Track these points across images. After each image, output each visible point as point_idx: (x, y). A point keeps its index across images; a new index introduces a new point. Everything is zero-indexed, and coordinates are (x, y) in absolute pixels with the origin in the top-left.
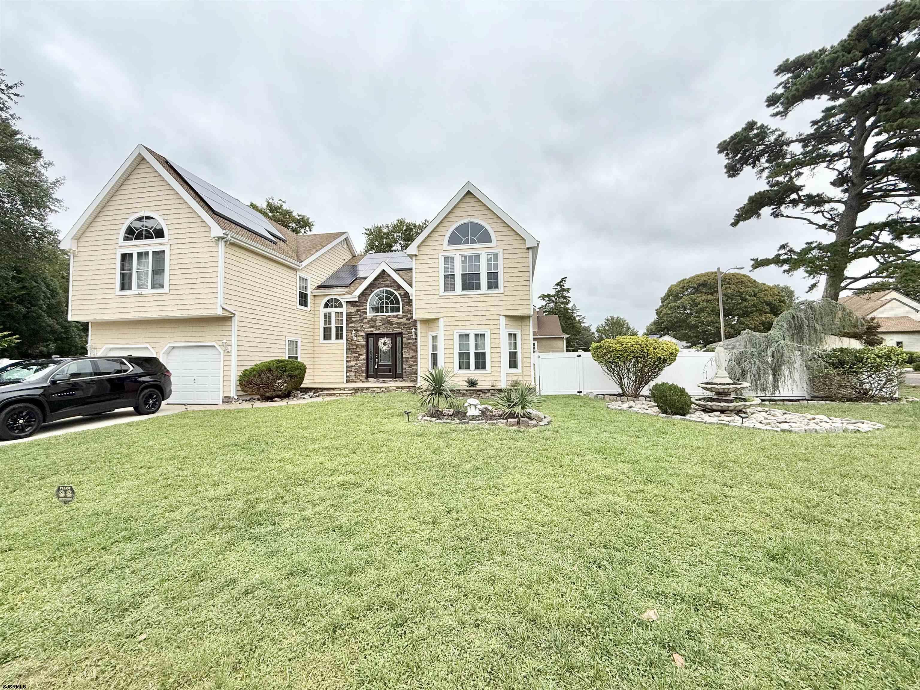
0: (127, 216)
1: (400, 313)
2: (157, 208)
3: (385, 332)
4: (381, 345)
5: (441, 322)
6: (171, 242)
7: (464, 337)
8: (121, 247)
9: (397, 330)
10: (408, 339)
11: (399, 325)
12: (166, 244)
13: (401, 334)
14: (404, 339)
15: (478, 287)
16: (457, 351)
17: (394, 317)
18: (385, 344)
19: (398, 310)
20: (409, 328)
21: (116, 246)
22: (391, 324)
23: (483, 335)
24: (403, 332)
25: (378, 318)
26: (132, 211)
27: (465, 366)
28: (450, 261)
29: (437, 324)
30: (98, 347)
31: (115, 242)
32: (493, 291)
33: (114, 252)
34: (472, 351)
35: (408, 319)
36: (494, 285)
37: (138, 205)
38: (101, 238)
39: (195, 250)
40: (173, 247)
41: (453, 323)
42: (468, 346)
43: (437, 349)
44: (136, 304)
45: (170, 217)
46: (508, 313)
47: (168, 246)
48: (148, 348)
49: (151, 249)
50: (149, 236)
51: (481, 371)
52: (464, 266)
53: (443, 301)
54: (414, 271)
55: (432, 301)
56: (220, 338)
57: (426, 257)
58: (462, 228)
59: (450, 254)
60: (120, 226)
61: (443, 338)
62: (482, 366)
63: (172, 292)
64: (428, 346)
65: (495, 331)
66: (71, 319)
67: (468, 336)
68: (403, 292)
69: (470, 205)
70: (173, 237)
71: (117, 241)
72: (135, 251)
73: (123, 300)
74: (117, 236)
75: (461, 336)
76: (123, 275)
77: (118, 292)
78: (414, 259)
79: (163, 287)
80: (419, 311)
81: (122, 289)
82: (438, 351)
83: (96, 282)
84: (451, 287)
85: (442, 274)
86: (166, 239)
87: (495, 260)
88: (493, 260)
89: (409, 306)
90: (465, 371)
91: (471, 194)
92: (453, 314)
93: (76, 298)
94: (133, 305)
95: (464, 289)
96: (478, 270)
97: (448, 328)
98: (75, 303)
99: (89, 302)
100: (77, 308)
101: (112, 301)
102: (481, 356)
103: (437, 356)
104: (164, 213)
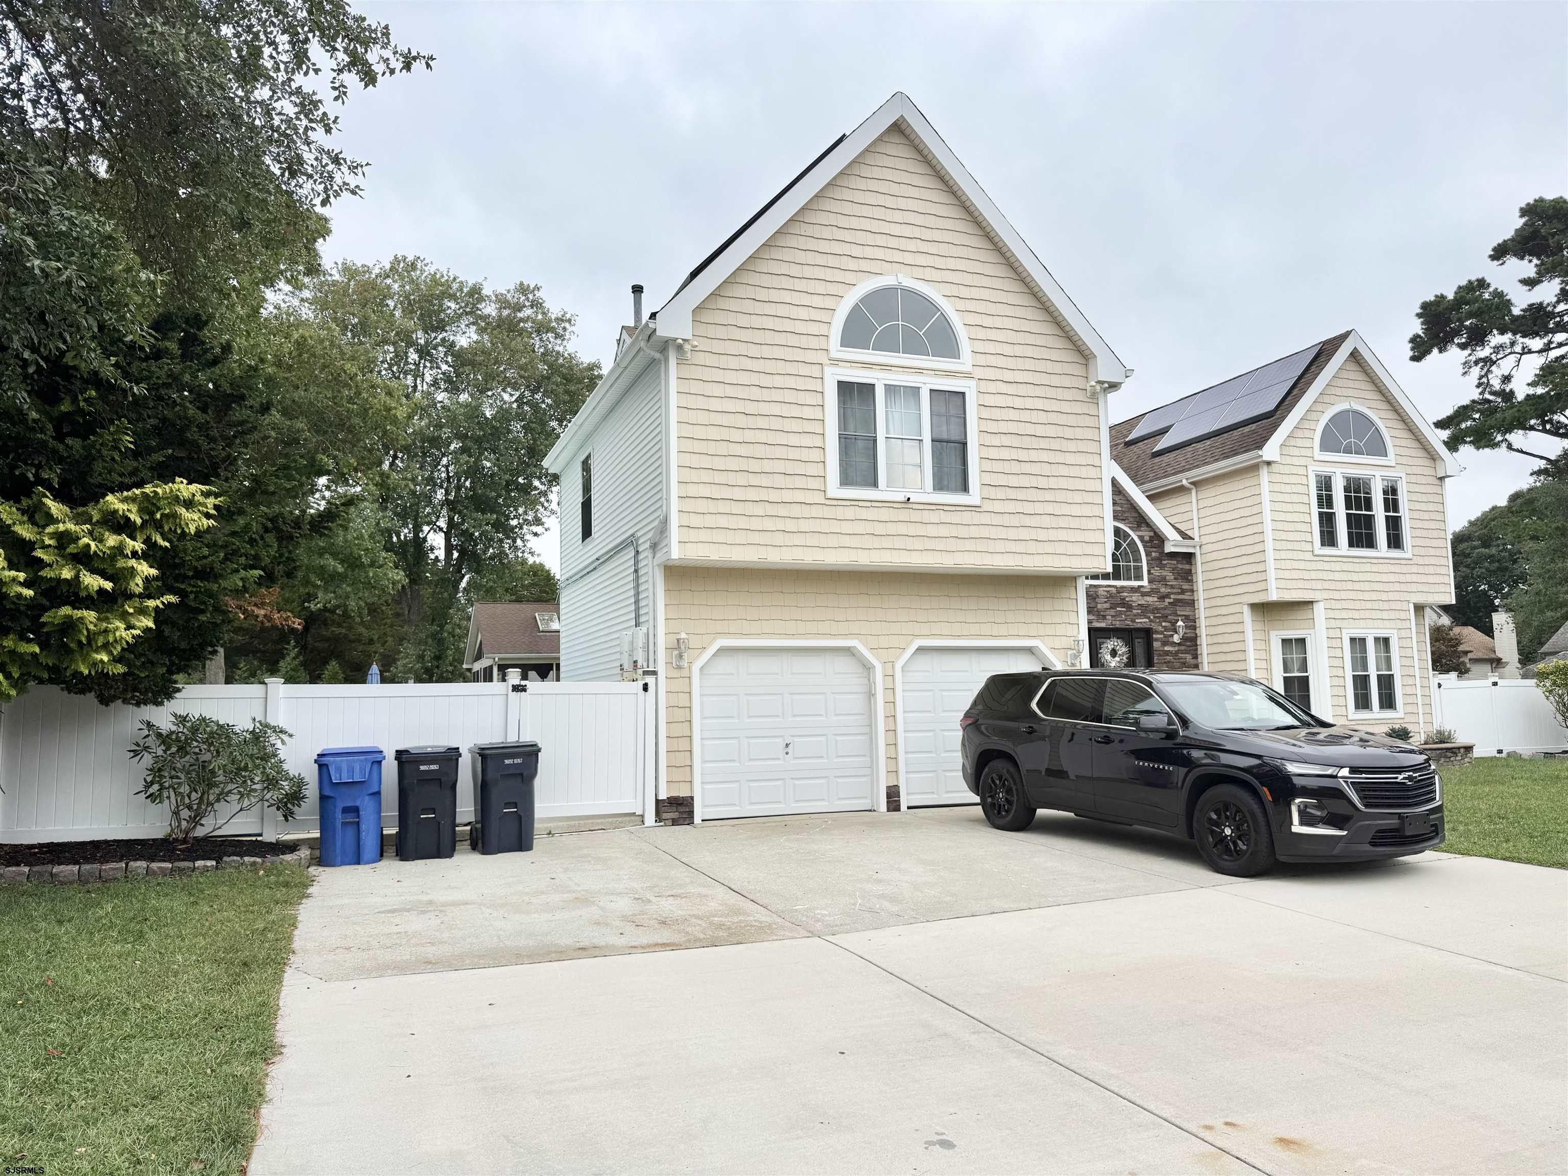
0: (849, 278)
1: (1145, 582)
2: (937, 275)
3: (1118, 624)
4: (1107, 655)
5: (1319, 610)
6: (979, 373)
7: (1358, 643)
8: (835, 362)
9: (1142, 622)
10: (1165, 643)
11: (1145, 609)
12: (968, 376)
13: (1147, 633)
14: (1156, 645)
15: (1370, 544)
16: (1349, 674)
17: (1134, 590)
18: (1114, 653)
19: (1139, 577)
20: (1165, 618)
21: (822, 357)
22: (1129, 607)
23: (1386, 640)
24: (1154, 626)
25: (1101, 591)
27: (1363, 702)
28: (1325, 484)
29: (1303, 614)
30: (694, 642)
31: (813, 343)
32: (1395, 553)
33: (815, 371)
34: (1373, 673)
35: (1162, 598)
36: (1395, 541)
37: (880, 254)
38: (769, 323)
39: (1039, 404)
40: (984, 386)
41: (1337, 614)
42: (1364, 660)
43: (1304, 666)
44: (891, 529)
45: (972, 306)
46: (1420, 599)
47: (972, 383)
48: (849, 651)
49: (927, 383)
50: (914, 347)
51: (1388, 714)
52: (1348, 499)
53: (1320, 566)
54: (1266, 497)
55: (1302, 565)
56: (1049, 630)
57: (1286, 469)
58: (1339, 420)
59: (1326, 469)
60: (828, 302)
61: (1325, 643)
62: (1388, 702)
63: (987, 506)
64: (1268, 661)
65: (1404, 634)
66: (676, 553)
67: (1363, 641)
68: (1147, 535)
69: (1352, 375)
70: (981, 360)
71: (822, 343)
72: (879, 380)
73: (850, 513)
74: (822, 329)
75: (1353, 640)
76: (846, 441)
77: (834, 488)
78: (1264, 471)
79: (965, 488)
80: (1282, 584)
81: (846, 480)
82: (1311, 673)
83: (760, 451)
84: (1328, 538)
85: (1315, 511)
86: (966, 361)
87: (1394, 491)
88: (1391, 493)
89: (1162, 567)
90: (1364, 715)
91: (1355, 355)
92: (1337, 595)
93: (692, 490)
94: (879, 529)
95: (1351, 545)
96: (1369, 507)
97: (1333, 624)
98: (690, 505)
99: (737, 508)
100: (695, 521)
101: (815, 511)
102: (1386, 683)
103: (1304, 683)
104: (955, 290)
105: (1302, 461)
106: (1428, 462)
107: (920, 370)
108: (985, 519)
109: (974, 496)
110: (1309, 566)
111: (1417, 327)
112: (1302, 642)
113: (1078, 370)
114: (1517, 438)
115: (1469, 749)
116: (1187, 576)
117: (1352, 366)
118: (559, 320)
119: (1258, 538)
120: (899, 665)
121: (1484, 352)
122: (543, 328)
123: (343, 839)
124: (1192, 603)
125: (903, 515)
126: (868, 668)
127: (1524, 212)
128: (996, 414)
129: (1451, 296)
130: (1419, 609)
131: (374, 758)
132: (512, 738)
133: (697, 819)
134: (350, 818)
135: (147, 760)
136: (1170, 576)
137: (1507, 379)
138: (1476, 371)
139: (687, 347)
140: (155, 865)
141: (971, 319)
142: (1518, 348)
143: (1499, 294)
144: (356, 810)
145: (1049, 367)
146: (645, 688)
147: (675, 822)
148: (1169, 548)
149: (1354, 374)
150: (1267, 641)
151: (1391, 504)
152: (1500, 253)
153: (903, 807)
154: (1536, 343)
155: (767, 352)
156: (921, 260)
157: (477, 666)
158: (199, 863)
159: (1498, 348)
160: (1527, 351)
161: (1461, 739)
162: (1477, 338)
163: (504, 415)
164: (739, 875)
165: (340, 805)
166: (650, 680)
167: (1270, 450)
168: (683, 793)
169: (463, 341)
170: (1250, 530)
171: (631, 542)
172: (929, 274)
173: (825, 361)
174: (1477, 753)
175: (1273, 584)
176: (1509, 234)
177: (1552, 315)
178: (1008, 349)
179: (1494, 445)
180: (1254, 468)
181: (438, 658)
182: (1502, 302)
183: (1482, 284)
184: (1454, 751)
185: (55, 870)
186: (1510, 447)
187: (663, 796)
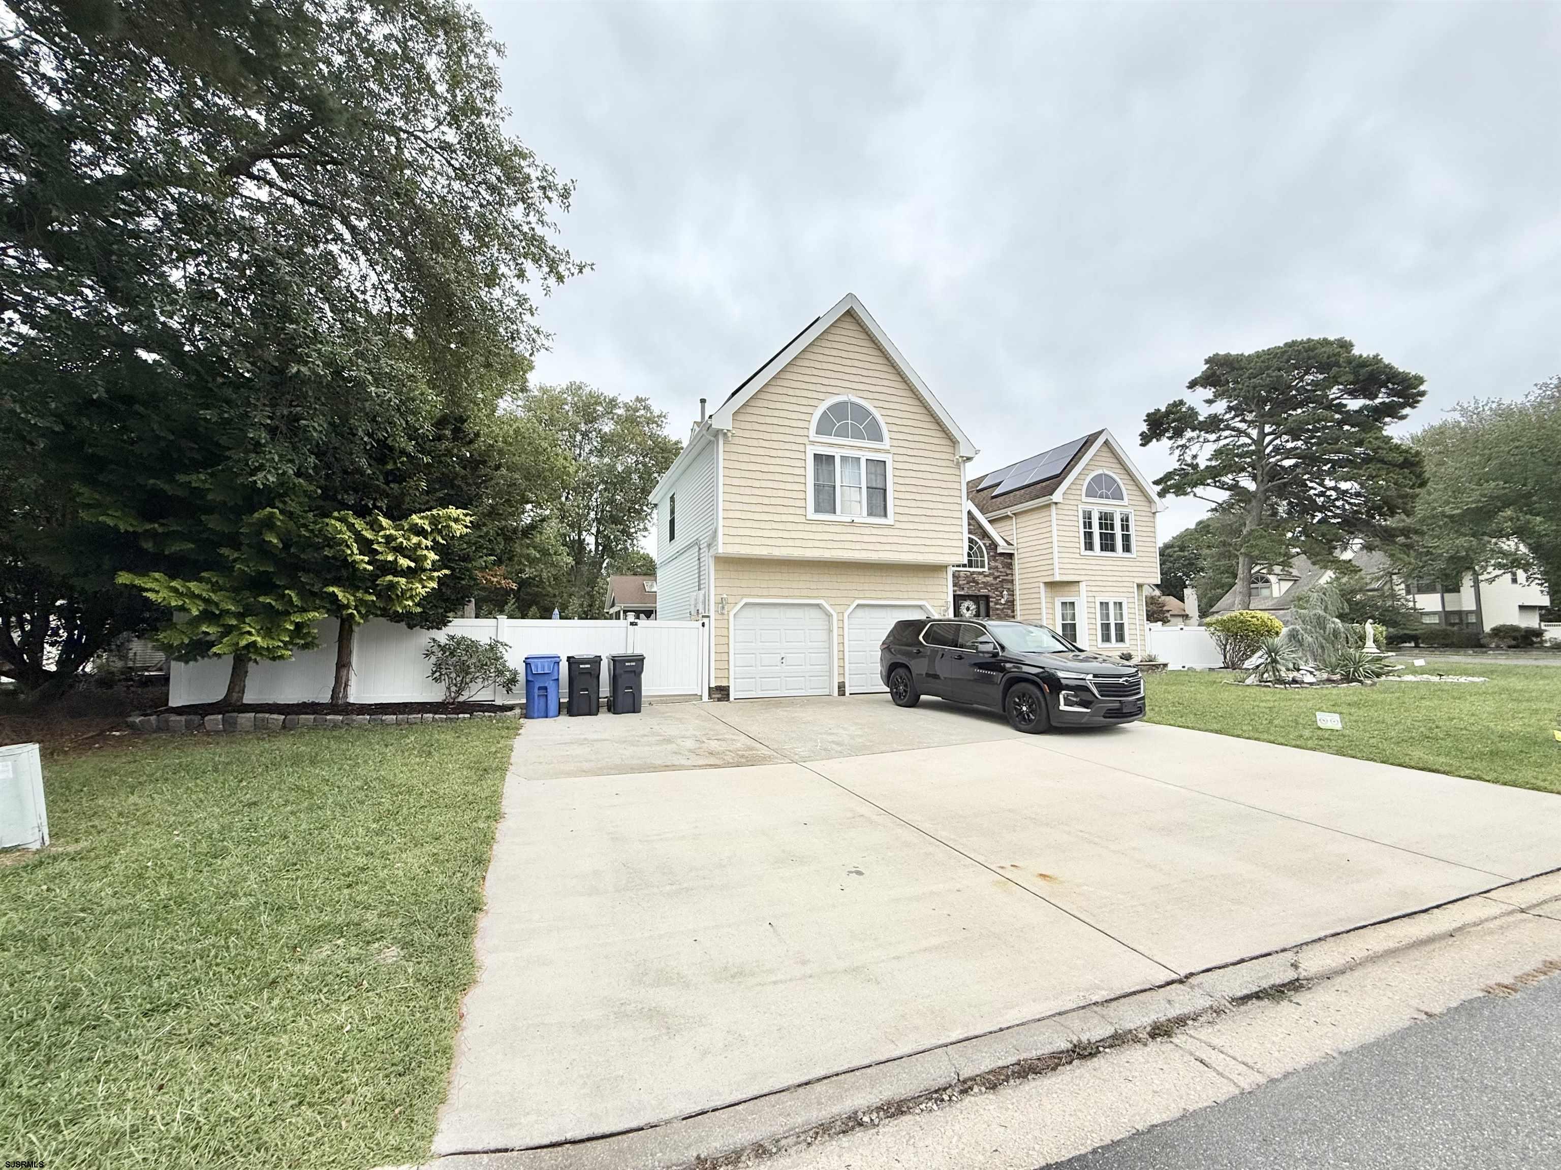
0: (821, 396)
1: (986, 569)
2: (870, 395)
3: (971, 593)
4: (963, 610)
5: (1083, 586)
6: (893, 450)
7: (1104, 605)
8: (813, 443)
9: (984, 592)
10: (996, 604)
11: (986, 584)
12: (888, 452)
13: (987, 598)
14: (991, 604)
15: (1113, 549)
16: (1099, 622)
17: (980, 573)
18: (968, 609)
19: (983, 566)
20: (997, 589)
21: (805, 440)
22: (977, 583)
23: (1120, 604)
24: (991, 594)
25: (962, 574)
26: (830, 389)
27: (1106, 638)
28: (1088, 516)
29: (1073, 588)
30: (731, 600)
31: (801, 432)
32: (1127, 555)
33: (802, 448)
34: (1112, 622)
35: (995, 578)
36: (1127, 548)
37: (839, 383)
38: (775, 421)
39: (928, 468)
40: (897, 458)
41: (1094, 589)
42: (1108, 615)
43: (1073, 618)
44: (843, 537)
45: (890, 413)
46: (1140, 581)
47: (890, 456)
48: (818, 606)
49: (865, 456)
50: (858, 435)
51: (1120, 645)
52: (1100, 524)
53: (1084, 561)
54: (1054, 522)
55: (1073, 561)
56: (931, 595)
57: (1066, 507)
58: (1098, 479)
59: (1088, 507)
60: (809, 410)
61: (1086, 605)
62: (1121, 638)
63: (898, 525)
64: (1054, 614)
65: (1131, 600)
66: (721, 550)
67: (1107, 604)
68: (988, 542)
69: (1104, 454)
70: (895, 443)
71: (805, 432)
72: (837, 453)
73: (820, 528)
74: (805, 424)
75: (1101, 603)
76: (818, 488)
77: (811, 514)
78: (1053, 507)
79: (885, 515)
80: (1062, 571)
81: (817, 510)
82: (1077, 621)
83: (769, 493)
84: (1089, 546)
85: (1082, 530)
86: (886, 444)
87: (1127, 520)
88: (1125, 520)
89: (996, 561)
90: (1107, 645)
91: (1106, 443)
92: (1093, 578)
93: (731, 514)
94: (837, 537)
95: (1102, 550)
96: (1112, 529)
97: (1090, 594)
98: (729, 523)
99: (756, 525)
100: (732, 531)
101: (800, 527)
102: (1120, 627)
103: (1073, 626)
104: (881, 404)
105: (1075, 502)
106: (1147, 504)
107: (860, 448)
108: (896, 532)
109: (890, 520)
110: (1078, 561)
111: (1144, 428)
112: (1073, 604)
113: (950, 450)
114: (1199, 490)
115: (1165, 665)
116: (1010, 566)
117: (1105, 449)
118: (659, 417)
119: (1049, 545)
120: (846, 615)
121: (1181, 442)
122: (649, 421)
123: (538, 703)
124: (1012, 581)
125: (850, 529)
126: (829, 616)
127: (1207, 362)
128: (903, 473)
129: (1163, 409)
130: (1140, 586)
131: (555, 661)
132: (630, 652)
133: (732, 699)
134: (542, 692)
135: (433, 659)
136: (1000, 566)
137: (1195, 457)
138: (1177, 452)
139: (729, 434)
140: (437, 716)
141: (890, 420)
142: (1201, 439)
143: (1191, 409)
144: (546, 688)
145: (933, 448)
146: (703, 625)
147: (719, 700)
148: (1000, 550)
149: (1106, 453)
150: (1053, 604)
151: (1125, 527)
152: (1192, 385)
153: (847, 694)
154: (1213, 437)
155: (774, 437)
156: (861, 387)
157: (612, 611)
158: (461, 716)
159: (1189, 440)
160: (1206, 441)
161: (1161, 660)
162: (1178, 433)
163: (628, 471)
164: (754, 729)
165: (537, 685)
166: (706, 620)
167: (1057, 496)
168: (724, 684)
169: (606, 429)
170: (1045, 541)
171: (696, 543)
172: (865, 395)
173: (806, 442)
174: (1170, 668)
175: (1057, 571)
176: (1198, 374)
177: (1222, 421)
178: (910, 438)
179: (1186, 494)
180: (1049, 506)
181: (590, 606)
182: (1193, 413)
183: (1181, 403)
184: (1157, 666)
185: (384, 717)
186: (1195, 495)
187: (713, 685)
